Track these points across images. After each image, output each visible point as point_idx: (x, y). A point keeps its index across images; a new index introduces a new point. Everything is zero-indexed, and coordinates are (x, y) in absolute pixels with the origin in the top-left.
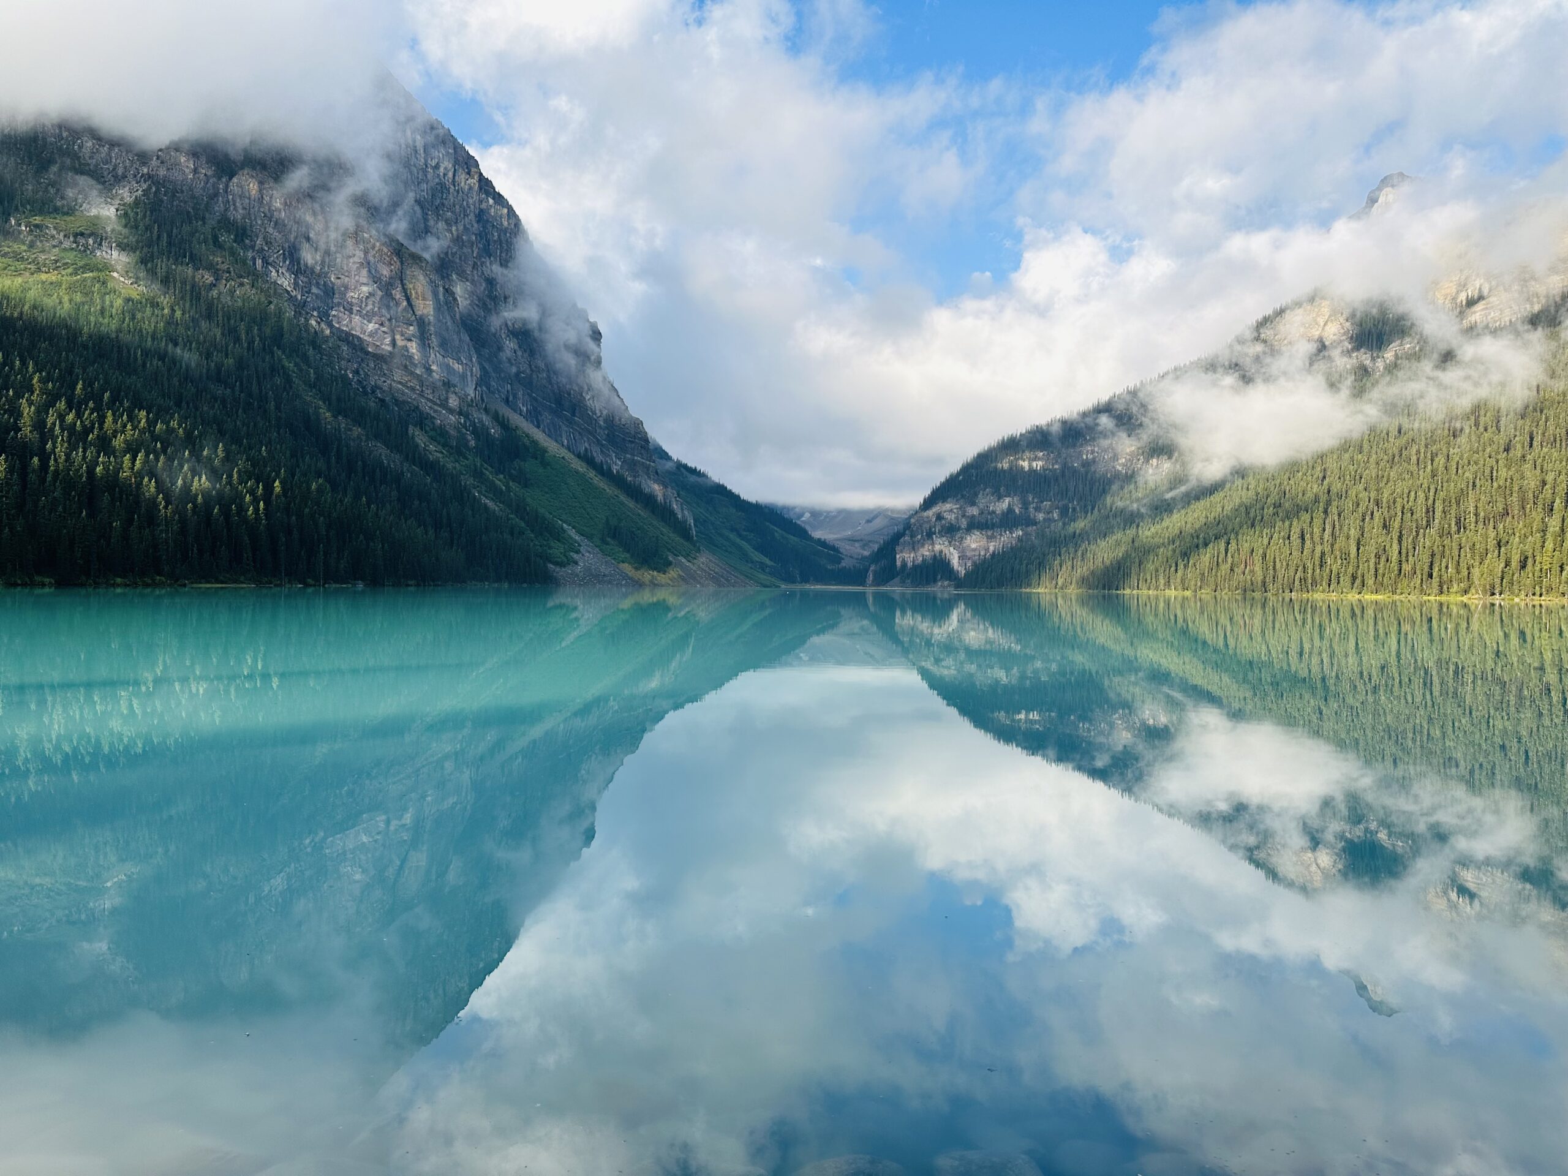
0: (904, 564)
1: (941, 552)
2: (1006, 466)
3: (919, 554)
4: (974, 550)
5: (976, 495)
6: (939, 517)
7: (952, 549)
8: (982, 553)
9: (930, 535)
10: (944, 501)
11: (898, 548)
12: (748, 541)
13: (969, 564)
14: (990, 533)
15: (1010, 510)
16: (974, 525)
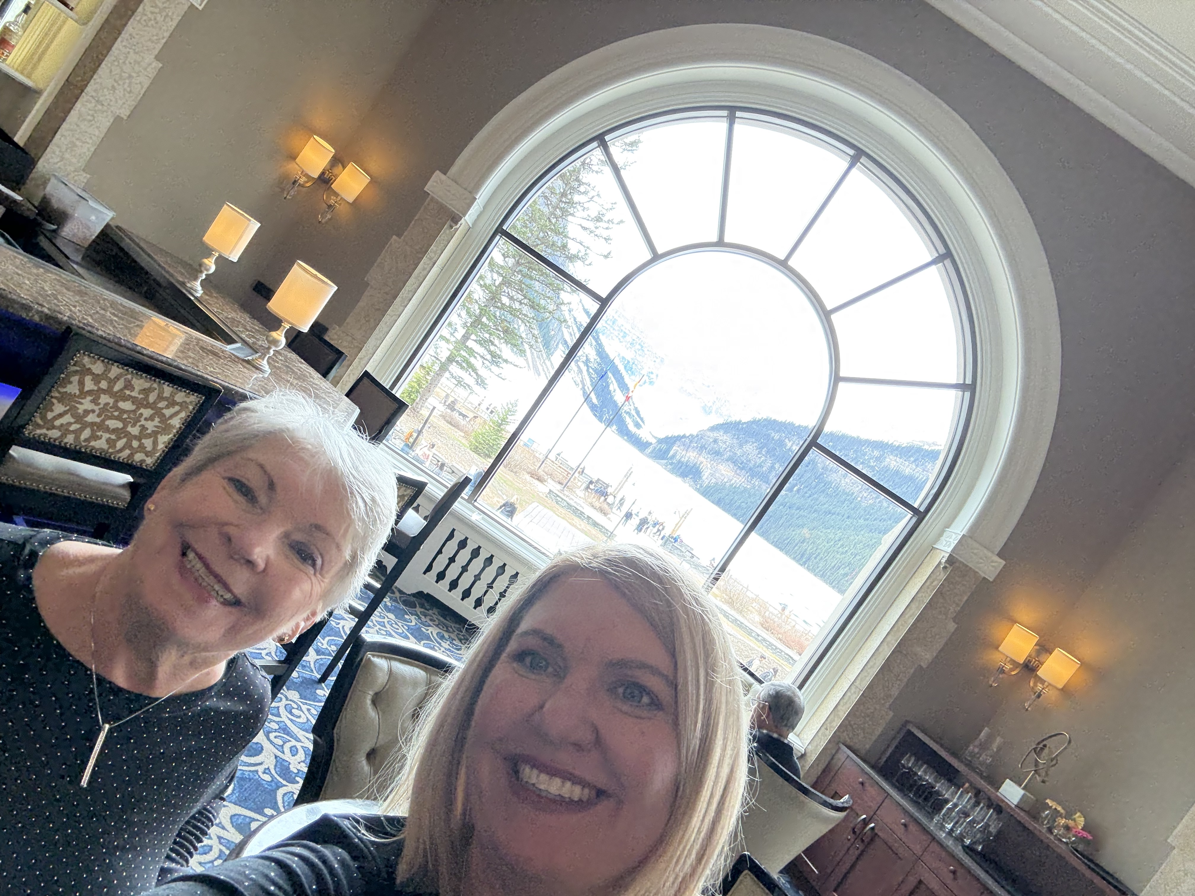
0: (674, 456)
1: (702, 463)
2: (777, 437)
3: (688, 455)
4: (722, 475)
5: (747, 442)
6: (715, 441)
7: (709, 466)
8: (726, 480)
9: (703, 447)
10: (726, 432)
11: (678, 443)
12: (590, 377)
13: (714, 481)
14: (738, 471)
15: (760, 466)
16: (733, 460)
